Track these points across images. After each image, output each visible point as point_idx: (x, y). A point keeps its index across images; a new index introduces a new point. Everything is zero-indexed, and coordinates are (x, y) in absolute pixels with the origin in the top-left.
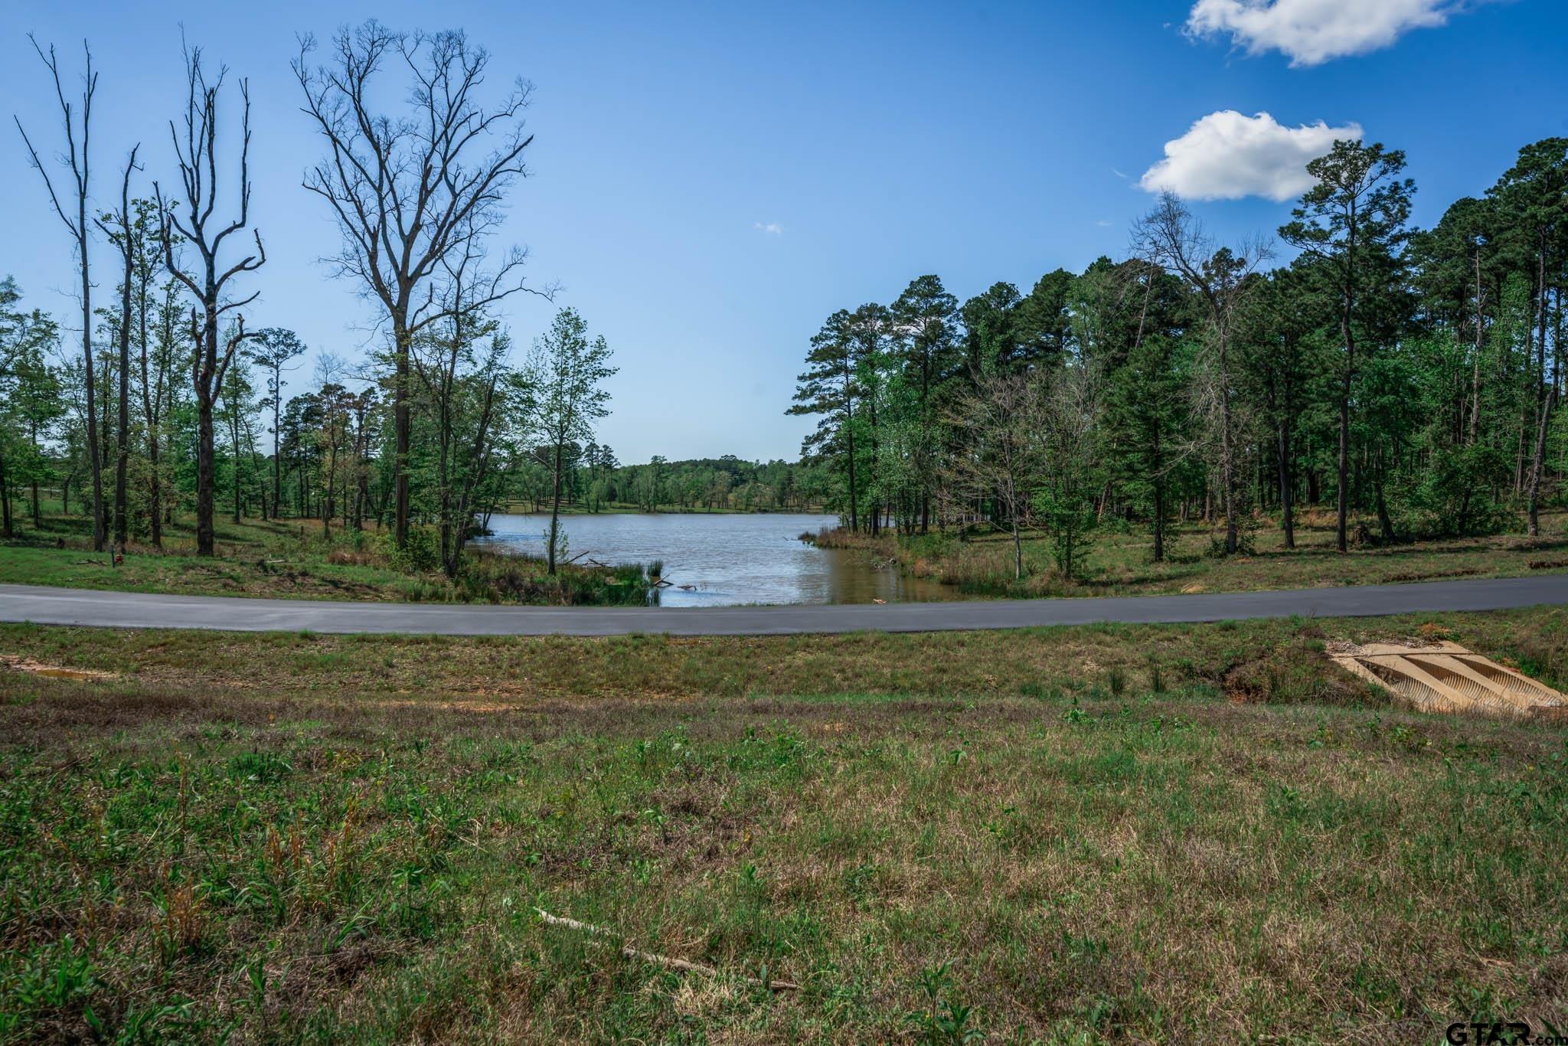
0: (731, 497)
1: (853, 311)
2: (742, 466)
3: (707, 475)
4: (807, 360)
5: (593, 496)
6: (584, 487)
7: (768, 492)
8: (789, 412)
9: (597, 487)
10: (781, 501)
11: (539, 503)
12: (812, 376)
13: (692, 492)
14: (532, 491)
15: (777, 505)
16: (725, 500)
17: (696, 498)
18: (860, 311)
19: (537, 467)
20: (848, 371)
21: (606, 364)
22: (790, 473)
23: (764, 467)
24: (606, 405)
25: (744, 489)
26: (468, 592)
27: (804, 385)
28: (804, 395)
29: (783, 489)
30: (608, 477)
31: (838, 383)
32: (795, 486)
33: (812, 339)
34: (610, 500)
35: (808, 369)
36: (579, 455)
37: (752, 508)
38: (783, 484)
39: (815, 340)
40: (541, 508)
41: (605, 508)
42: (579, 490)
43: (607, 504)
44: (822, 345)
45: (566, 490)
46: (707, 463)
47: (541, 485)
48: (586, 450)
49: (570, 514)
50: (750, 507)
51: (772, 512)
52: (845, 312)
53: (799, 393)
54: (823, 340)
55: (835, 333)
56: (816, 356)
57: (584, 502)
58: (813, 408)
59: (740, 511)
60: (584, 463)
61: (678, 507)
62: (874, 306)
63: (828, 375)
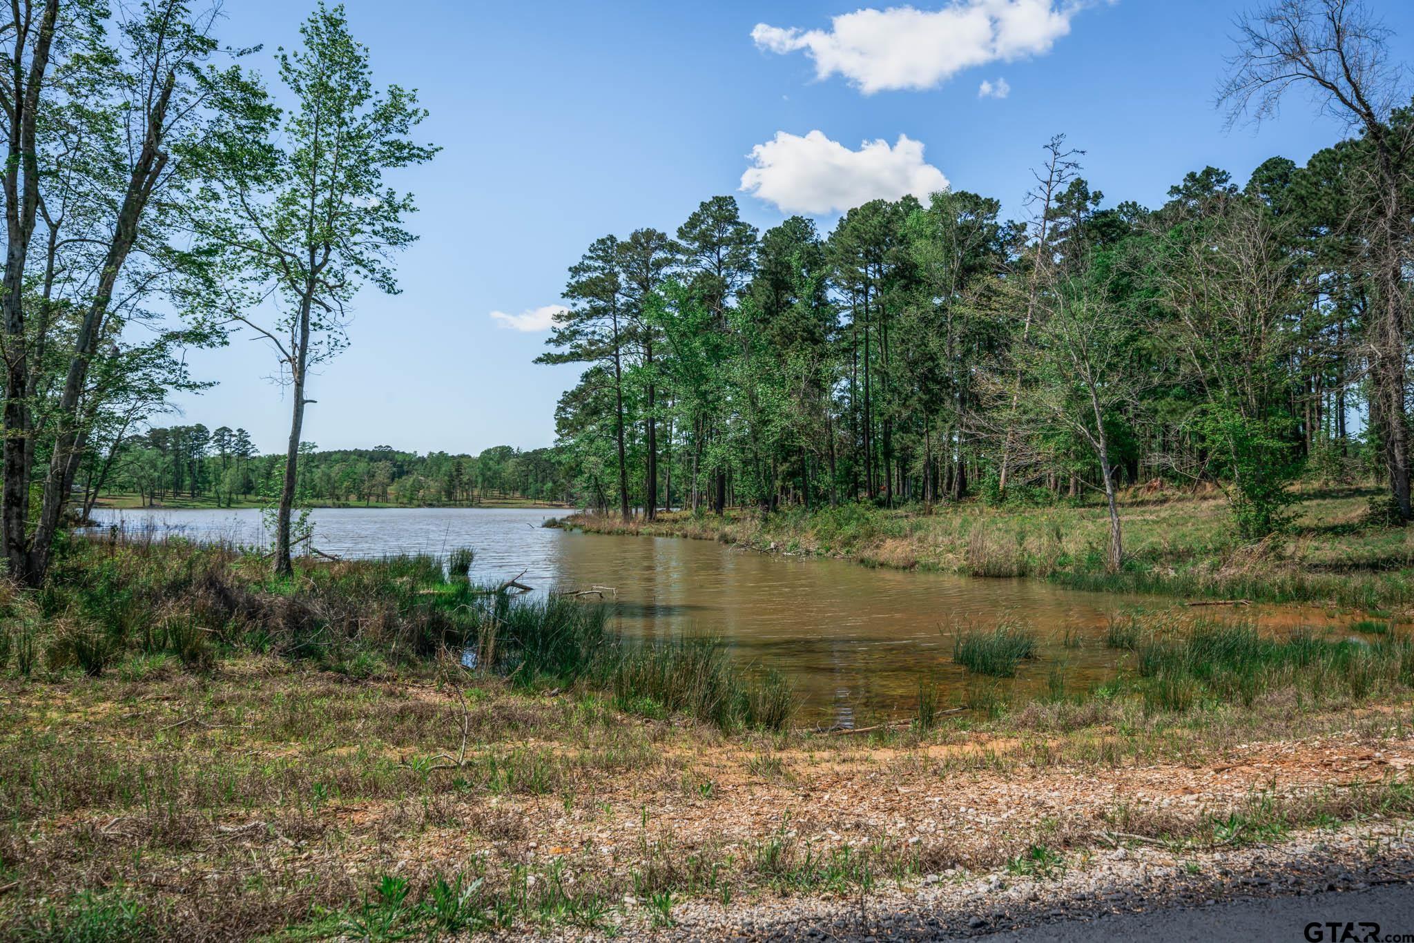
0: (391, 490)
1: (624, 237)
2: (399, 458)
3: (362, 467)
4: (564, 295)
5: (225, 487)
6: (211, 478)
7: (434, 486)
8: (540, 360)
9: (229, 478)
10: (449, 494)
11: (152, 496)
12: (570, 316)
13: (346, 484)
14: (144, 482)
15: (444, 499)
16: (385, 493)
17: (349, 491)
18: (635, 237)
19: (151, 452)
20: (615, 311)
21: (417, 136)
22: (459, 464)
23: (422, 460)
24: (407, 222)
25: (409, 481)
27: (562, 326)
28: (561, 338)
29: (451, 481)
30: (244, 465)
31: (605, 326)
32: (465, 478)
33: (570, 269)
34: (244, 493)
35: (566, 307)
36: (207, 440)
37: (415, 502)
38: (451, 476)
39: (575, 271)
40: (154, 502)
41: (239, 502)
42: (206, 481)
43: (241, 497)
44: (584, 278)
45: (188, 481)
46: (360, 454)
47: (156, 474)
48: (216, 434)
49: (195, 508)
50: (410, 500)
51: (439, 507)
52: (612, 238)
53: (555, 336)
54: (585, 271)
55: (599, 263)
56: (574, 291)
57: (212, 494)
58: (574, 357)
59: (403, 506)
60: (212, 451)
61: (329, 502)
62: (649, 234)
63: (596, 312)
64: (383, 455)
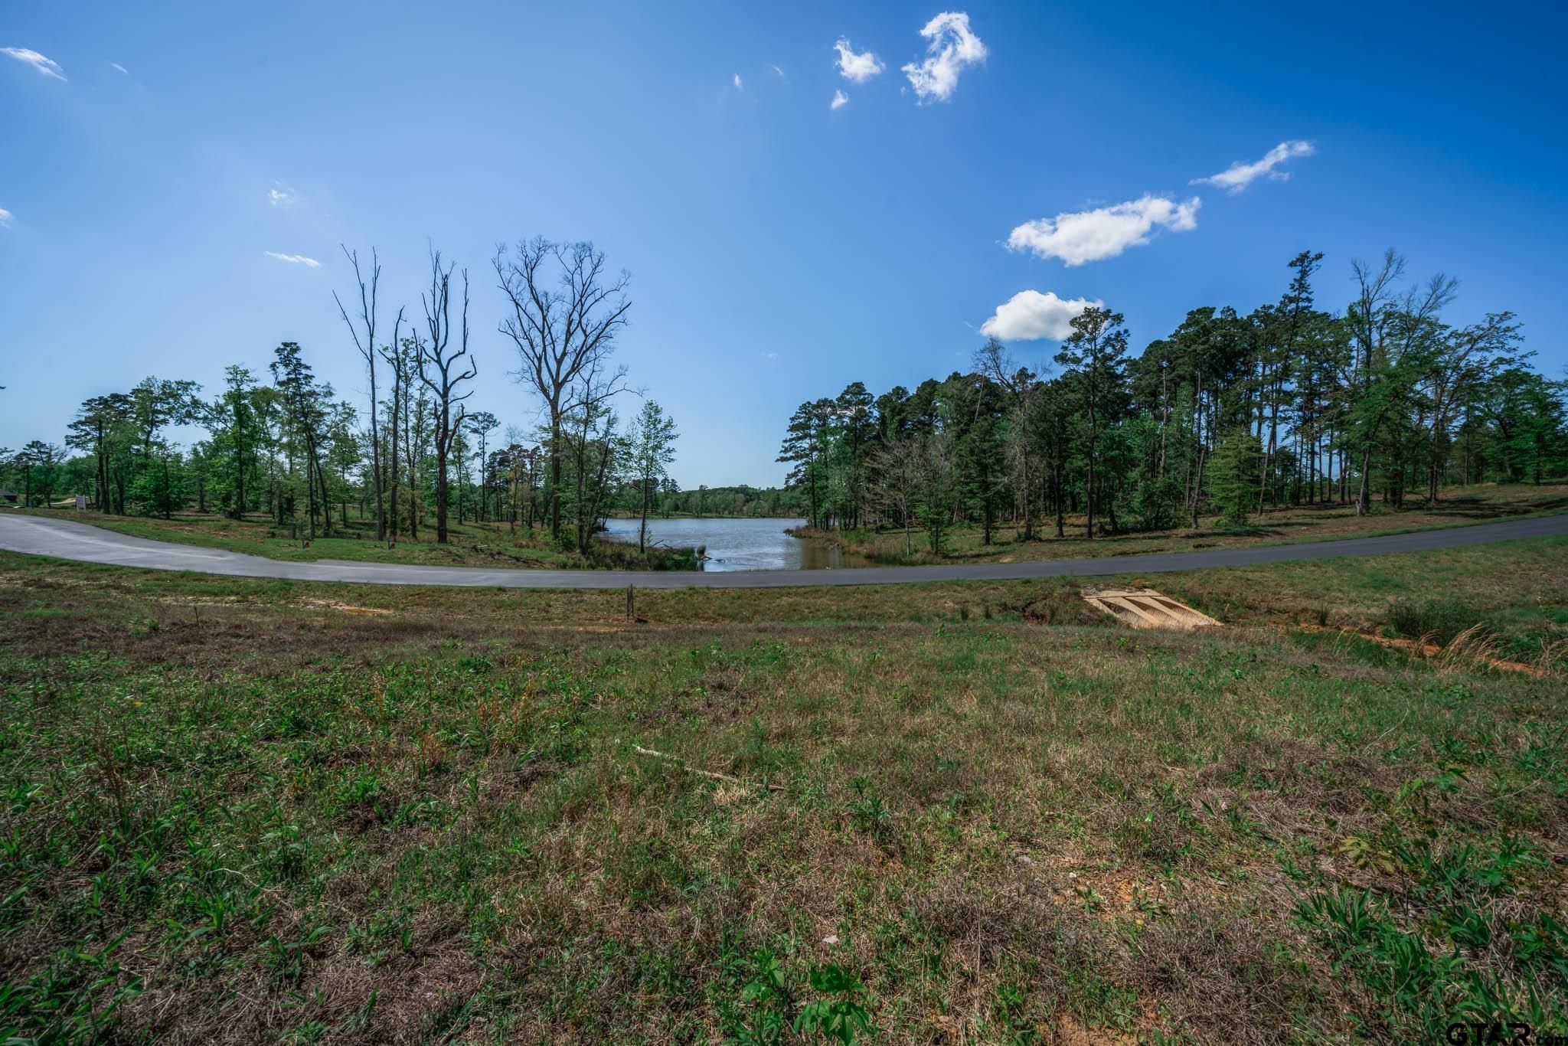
0: (745, 508)
1: (814, 402)
2: (751, 491)
3: (731, 496)
4: (788, 431)
5: (666, 508)
6: (660, 503)
7: (766, 506)
8: (777, 460)
9: (668, 503)
10: (773, 511)
12: (791, 440)
13: (722, 506)
14: (631, 506)
15: (771, 513)
16: (742, 510)
17: (725, 509)
18: (818, 402)
19: (633, 491)
20: (811, 437)
22: (778, 495)
23: (763, 491)
24: (673, 456)
25: (752, 504)
26: (594, 564)
27: (787, 445)
28: (786, 450)
29: (775, 504)
30: (674, 497)
31: (805, 444)
32: (781, 502)
34: (675, 511)
35: (788, 436)
36: (658, 485)
37: (756, 515)
38: (774, 501)
39: (792, 419)
40: (636, 515)
41: (672, 515)
42: (658, 505)
43: (673, 513)
44: (797, 422)
45: (650, 505)
46: (731, 489)
47: (636, 502)
48: (662, 482)
49: (653, 518)
50: (754, 514)
52: (809, 403)
53: (783, 449)
54: (797, 419)
55: (804, 415)
56: (792, 429)
57: (661, 512)
58: (792, 458)
59: (750, 517)
60: (660, 489)
61: (714, 515)
62: (826, 400)
63: (800, 438)
64: (744, 490)
